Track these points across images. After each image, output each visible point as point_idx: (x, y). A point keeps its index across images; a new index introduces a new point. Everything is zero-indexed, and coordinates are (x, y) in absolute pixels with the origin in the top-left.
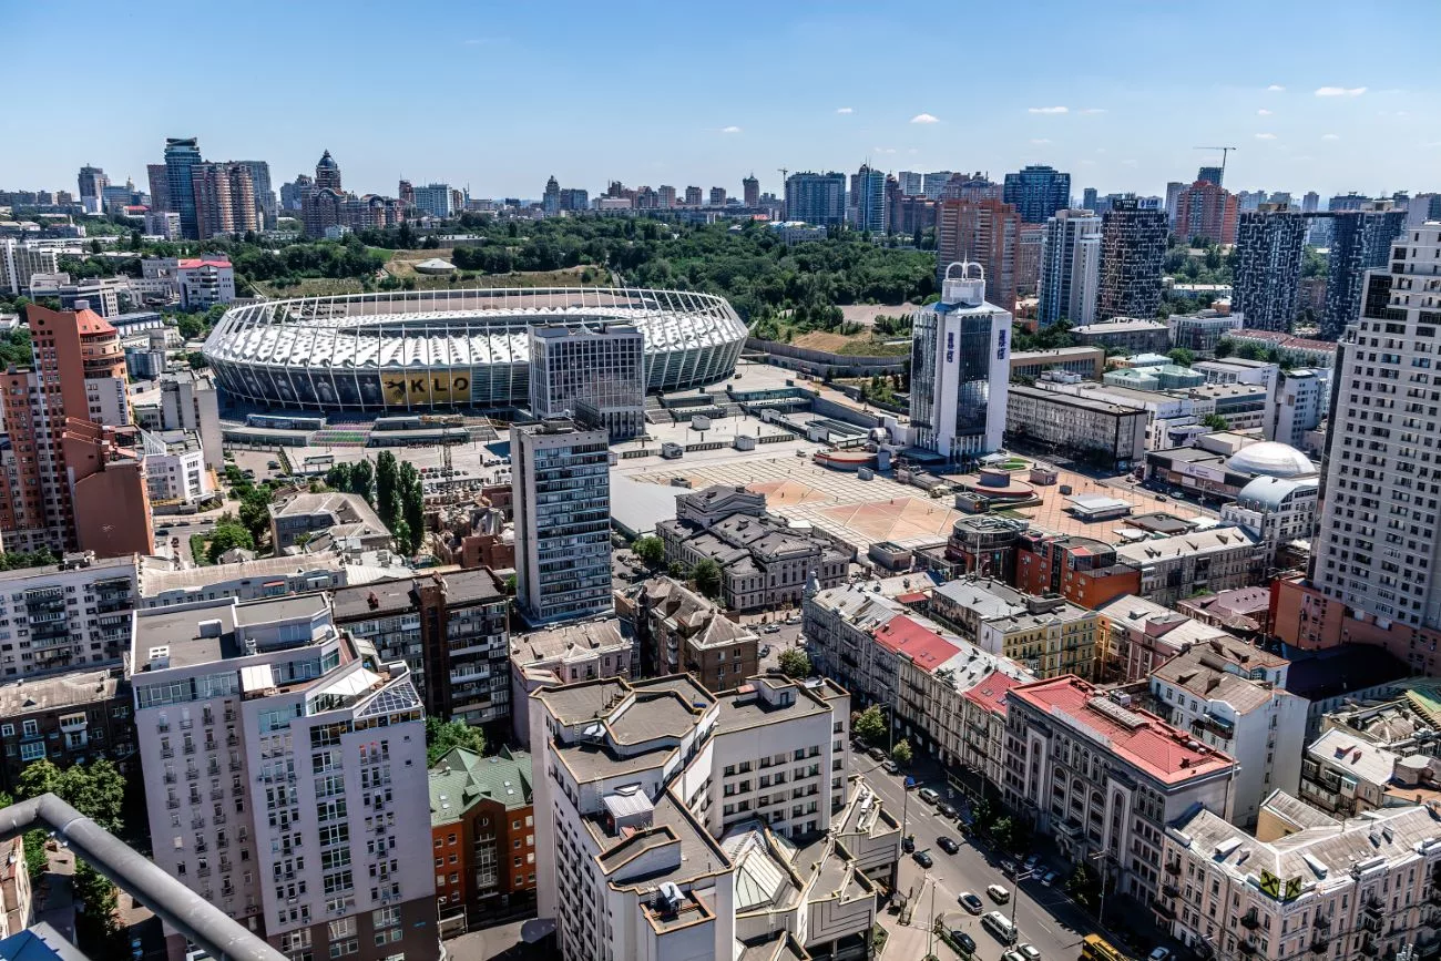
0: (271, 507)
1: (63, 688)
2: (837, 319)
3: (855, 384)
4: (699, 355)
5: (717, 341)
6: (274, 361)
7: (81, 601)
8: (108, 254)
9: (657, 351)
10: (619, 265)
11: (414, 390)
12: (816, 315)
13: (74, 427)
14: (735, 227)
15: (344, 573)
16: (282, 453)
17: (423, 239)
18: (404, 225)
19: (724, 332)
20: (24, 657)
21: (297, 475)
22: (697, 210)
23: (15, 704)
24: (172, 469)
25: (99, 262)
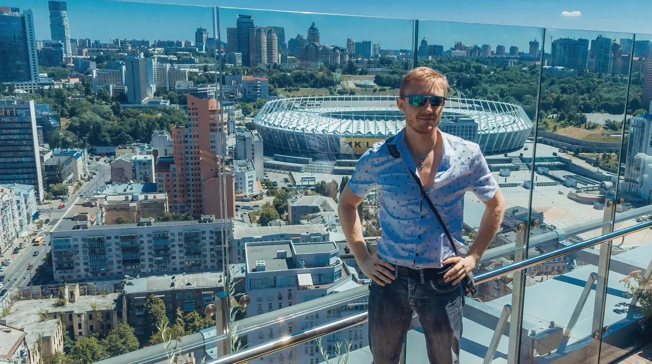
0: (289, 201)
1: (204, 279)
2: (583, 120)
3: (593, 156)
4: (506, 136)
5: (516, 129)
6: (289, 128)
7: (208, 238)
8: (211, 72)
9: (483, 133)
10: (461, 87)
11: (356, 147)
12: (571, 118)
13: (205, 155)
14: (525, 69)
15: (328, 235)
16: (291, 174)
17: (360, 70)
18: (350, 62)
19: (520, 124)
20: (181, 263)
21: (298, 186)
22: (502, 58)
23: (182, 284)
24: (241, 179)
25: (207, 76)
